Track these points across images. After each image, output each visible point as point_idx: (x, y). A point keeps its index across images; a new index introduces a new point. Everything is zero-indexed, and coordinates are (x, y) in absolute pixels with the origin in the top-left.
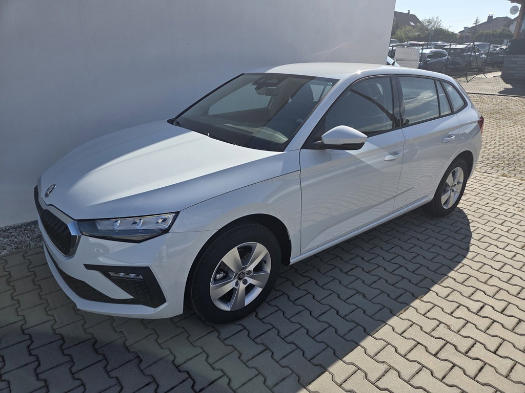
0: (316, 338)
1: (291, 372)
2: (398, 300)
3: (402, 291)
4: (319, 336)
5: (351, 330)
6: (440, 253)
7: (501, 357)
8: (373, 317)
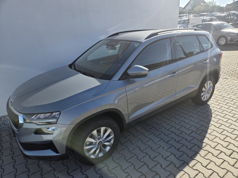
0: (128, 161)
1: (114, 175)
2: (167, 143)
3: (171, 138)
4: (129, 160)
5: (144, 157)
6: (193, 120)
7: (208, 169)
8: (155, 151)
